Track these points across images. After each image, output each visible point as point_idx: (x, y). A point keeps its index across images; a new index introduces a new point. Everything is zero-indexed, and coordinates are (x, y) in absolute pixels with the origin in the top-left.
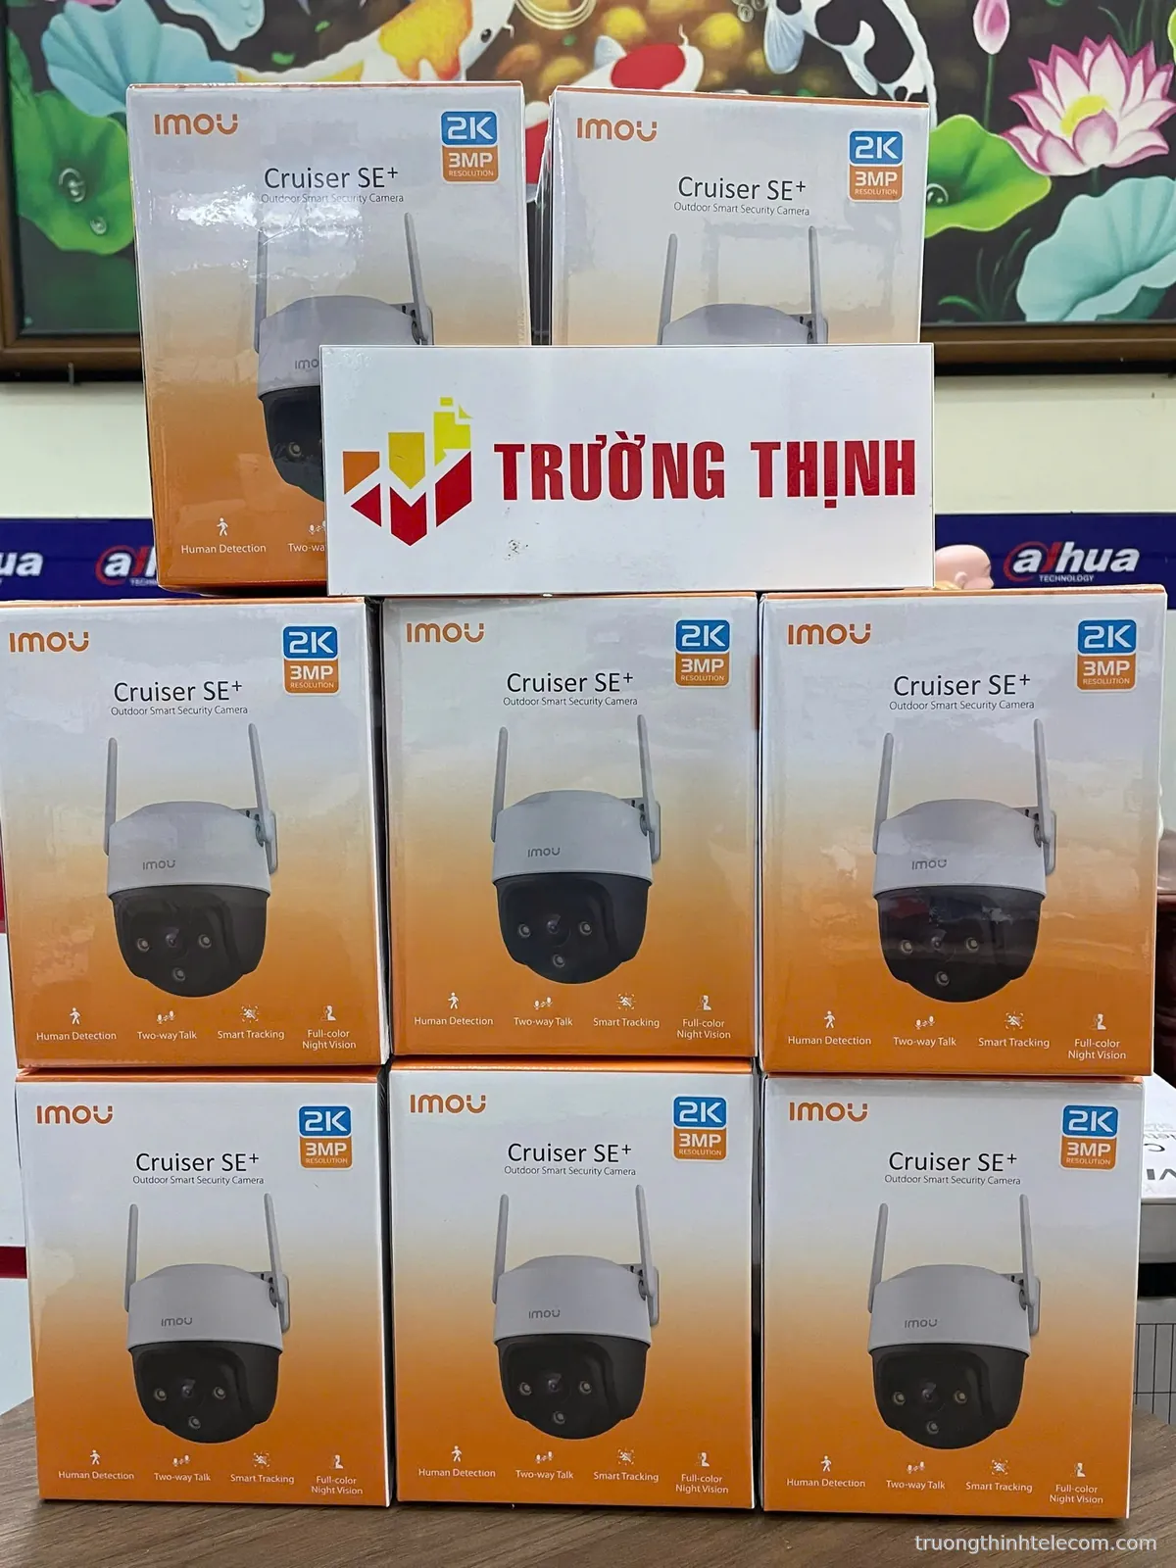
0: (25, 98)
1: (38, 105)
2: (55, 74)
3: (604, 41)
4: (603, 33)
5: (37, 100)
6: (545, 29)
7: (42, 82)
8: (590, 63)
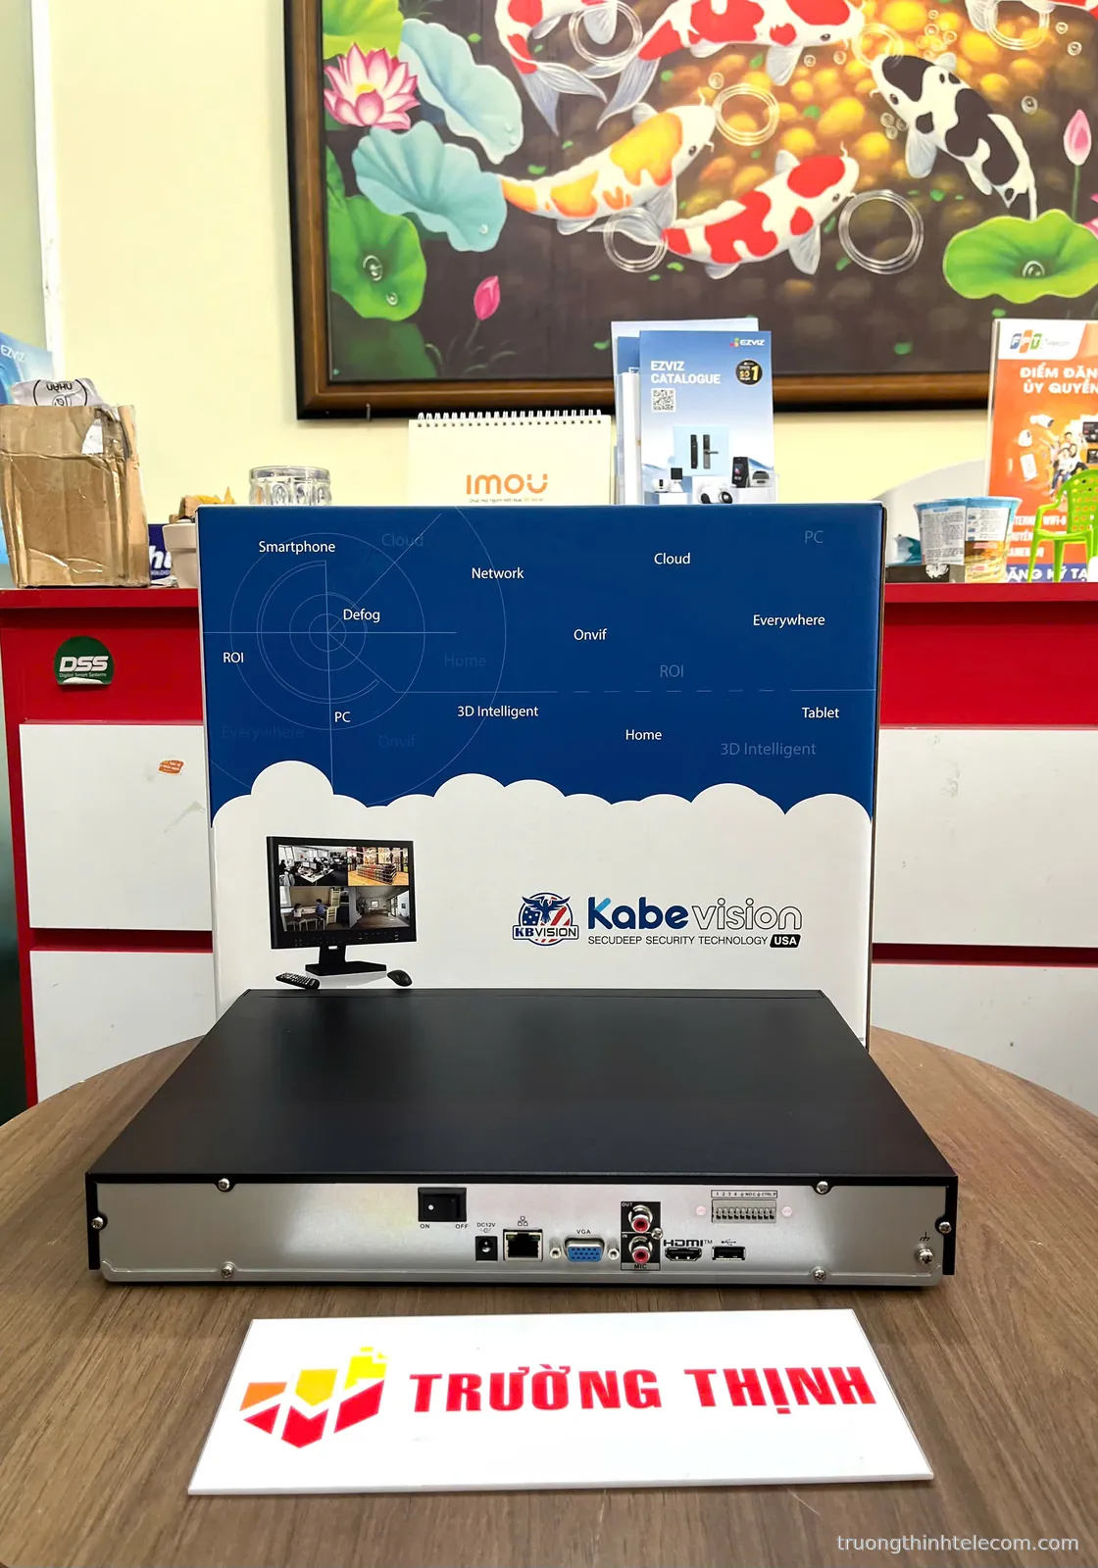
0: (338, 201)
1: (348, 207)
2: (362, 182)
3: (783, 155)
4: (783, 148)
5: (347, 202)
6: (738, 145)
7: (351, 189)
8: (771, 170)
